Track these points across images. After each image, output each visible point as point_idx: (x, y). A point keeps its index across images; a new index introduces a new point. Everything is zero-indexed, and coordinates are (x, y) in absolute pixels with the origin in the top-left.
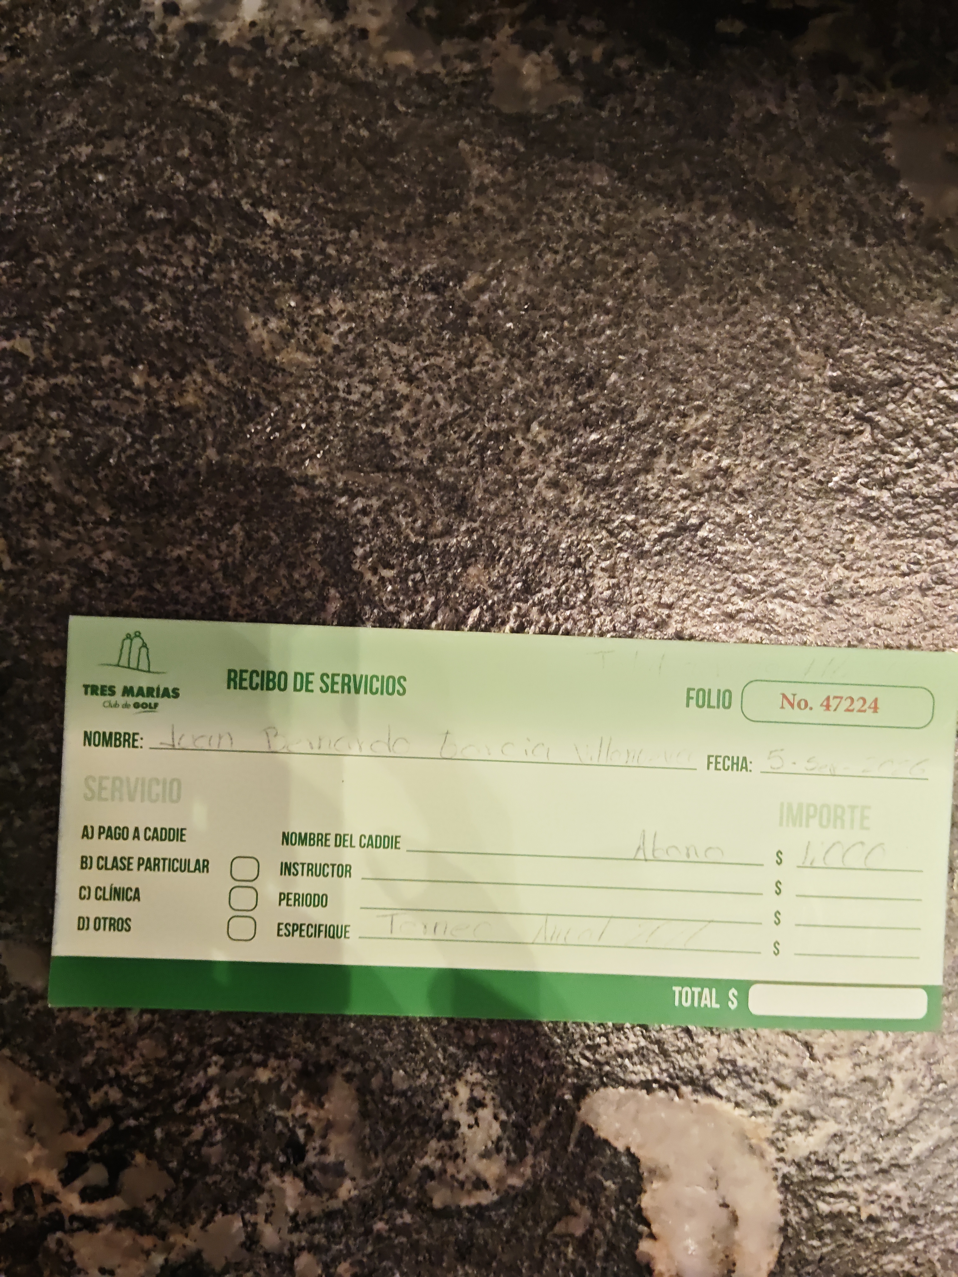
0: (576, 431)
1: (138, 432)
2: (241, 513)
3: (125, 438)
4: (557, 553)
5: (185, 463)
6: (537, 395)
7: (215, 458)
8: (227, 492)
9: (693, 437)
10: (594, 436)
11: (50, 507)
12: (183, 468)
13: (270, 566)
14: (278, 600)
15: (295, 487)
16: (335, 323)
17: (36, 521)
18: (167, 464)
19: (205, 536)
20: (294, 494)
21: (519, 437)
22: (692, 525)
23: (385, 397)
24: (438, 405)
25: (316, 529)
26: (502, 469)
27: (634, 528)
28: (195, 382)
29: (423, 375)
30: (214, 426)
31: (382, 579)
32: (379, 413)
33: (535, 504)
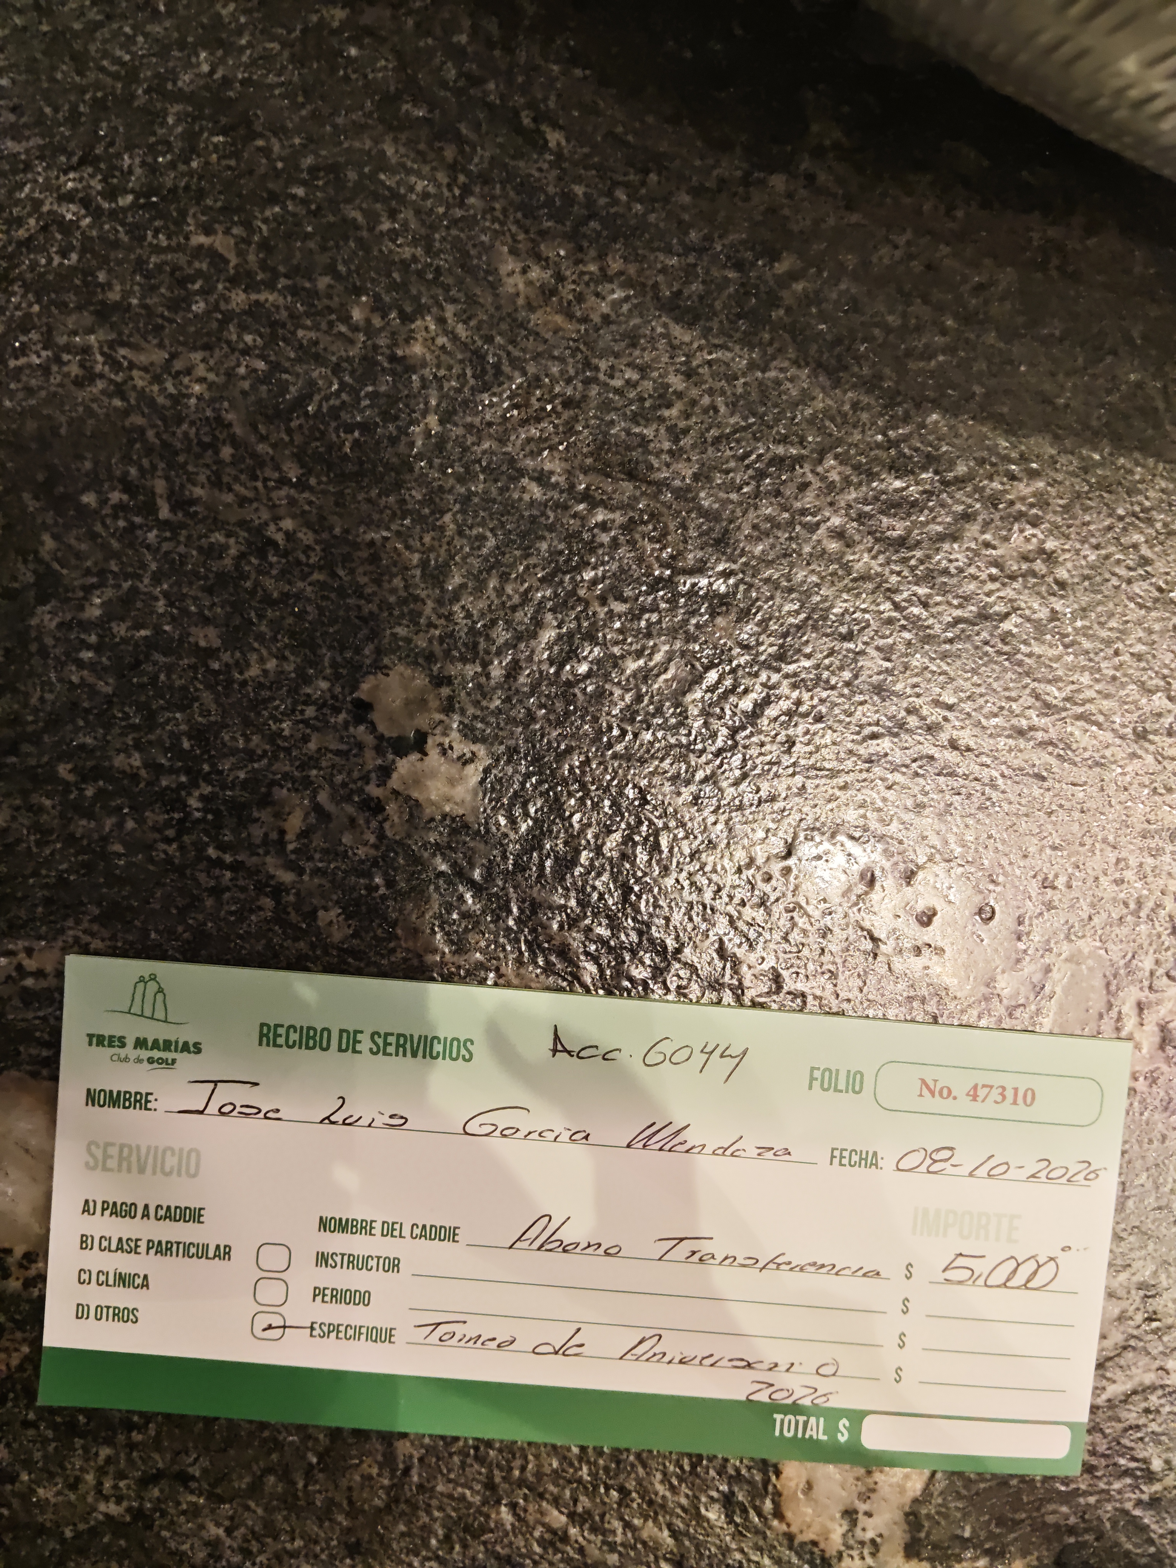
0: (877, 474)
1: (347, 379)
2: (455, 501)
3: (331, 384)
4: (825, 618)
5: (398, 428)
6: (839, 420)
7: (435, 429)
8: (444, 473)
9: (1019, 506)
10: (898, 484)
11: (227, 452)
12: (395, 433)
13: (480, 572)
14: (482, 615)
15: (525, 481)
16: (609, 286)
17: (207, 466)
18: (376, 425)
19: (407, 522)
20: (524, 490)
21: (807, 468)
22: (997, 614)
23: (655, 389)
24: (716, 410)
25: (544, 538)
26: (780, 505)
27: (925, 605)
28: (426, 329)
29: (705, 370)
30: (441, 387)
31: (611, 614)
32: (643, 408)
33: (811, 555)
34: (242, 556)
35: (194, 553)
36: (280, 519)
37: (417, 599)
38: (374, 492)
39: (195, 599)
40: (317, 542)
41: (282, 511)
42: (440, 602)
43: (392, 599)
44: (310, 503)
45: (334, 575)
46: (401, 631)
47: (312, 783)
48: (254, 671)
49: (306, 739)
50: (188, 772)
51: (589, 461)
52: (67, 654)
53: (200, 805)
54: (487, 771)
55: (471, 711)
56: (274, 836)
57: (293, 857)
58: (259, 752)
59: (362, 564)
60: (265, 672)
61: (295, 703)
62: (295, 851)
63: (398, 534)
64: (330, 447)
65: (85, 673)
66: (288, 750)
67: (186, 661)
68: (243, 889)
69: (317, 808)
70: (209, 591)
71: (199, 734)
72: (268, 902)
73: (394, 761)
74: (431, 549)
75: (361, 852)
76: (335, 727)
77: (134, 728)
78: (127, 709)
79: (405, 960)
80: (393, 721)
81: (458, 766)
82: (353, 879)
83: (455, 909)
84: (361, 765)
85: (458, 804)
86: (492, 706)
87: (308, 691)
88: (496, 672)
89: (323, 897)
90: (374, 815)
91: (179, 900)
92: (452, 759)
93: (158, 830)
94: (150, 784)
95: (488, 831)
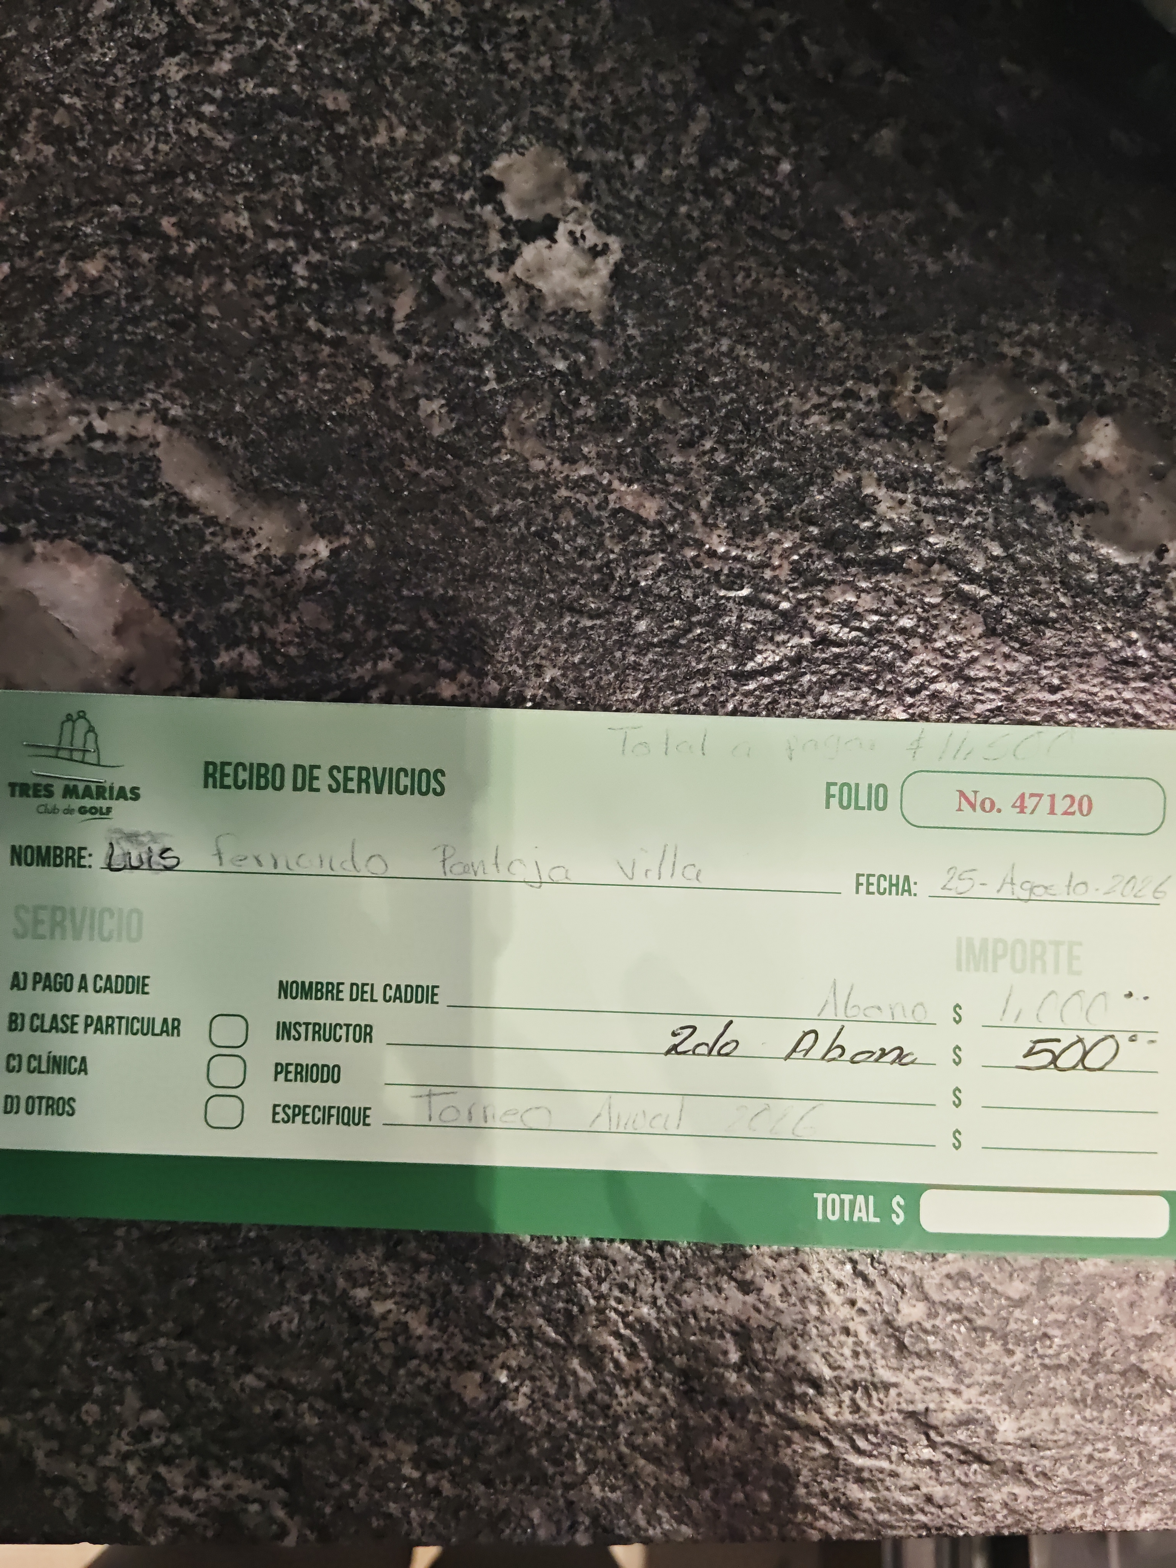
34: (384, 23)
35: (335, 16)
37: (563, 79)
39: (330, 61)
42: (588, 85)
45: (477, 48)
46: (542, 110)
47: (429, 260)
48: (381, 139)
49: (428, 214)
50: (296, 236)
52: (188, 106)
53: (306, 274)
54: (618, 266)
55: (610, 200)
56: (381, 314)
57: (399, 338)
58: (375, 223)
59: (509, 40)
60: (393, 140)
61: (420, 175)
62: (402, 332)
63: (551, 14)
65: (204, 126)
66: (407, 225)
67: (311, 123)
68: (341, 368)
69: (430, 288)
70: (345, 54)
71: (314, 199)
72: (366, 385)
73: (519, 246)
74: (585, 32)
75: (475, 341)
76: (460, 205)
77: (248, 186)
78: (242, 166)
79: (508, 463)
80: (522, 203)
81: (589, 257)
82: (462, 369)
83: (570, 413)
84: (484, 247)
85: (583, 298)
86: (632, 197)
87: (437, 163)
88: (640, 162)
89: (426, 385)
90: (493, 302)
91: (271, 374)
92: (583, 250)
93: (257, 294)
94: (256, 246)
95: (614, 332)
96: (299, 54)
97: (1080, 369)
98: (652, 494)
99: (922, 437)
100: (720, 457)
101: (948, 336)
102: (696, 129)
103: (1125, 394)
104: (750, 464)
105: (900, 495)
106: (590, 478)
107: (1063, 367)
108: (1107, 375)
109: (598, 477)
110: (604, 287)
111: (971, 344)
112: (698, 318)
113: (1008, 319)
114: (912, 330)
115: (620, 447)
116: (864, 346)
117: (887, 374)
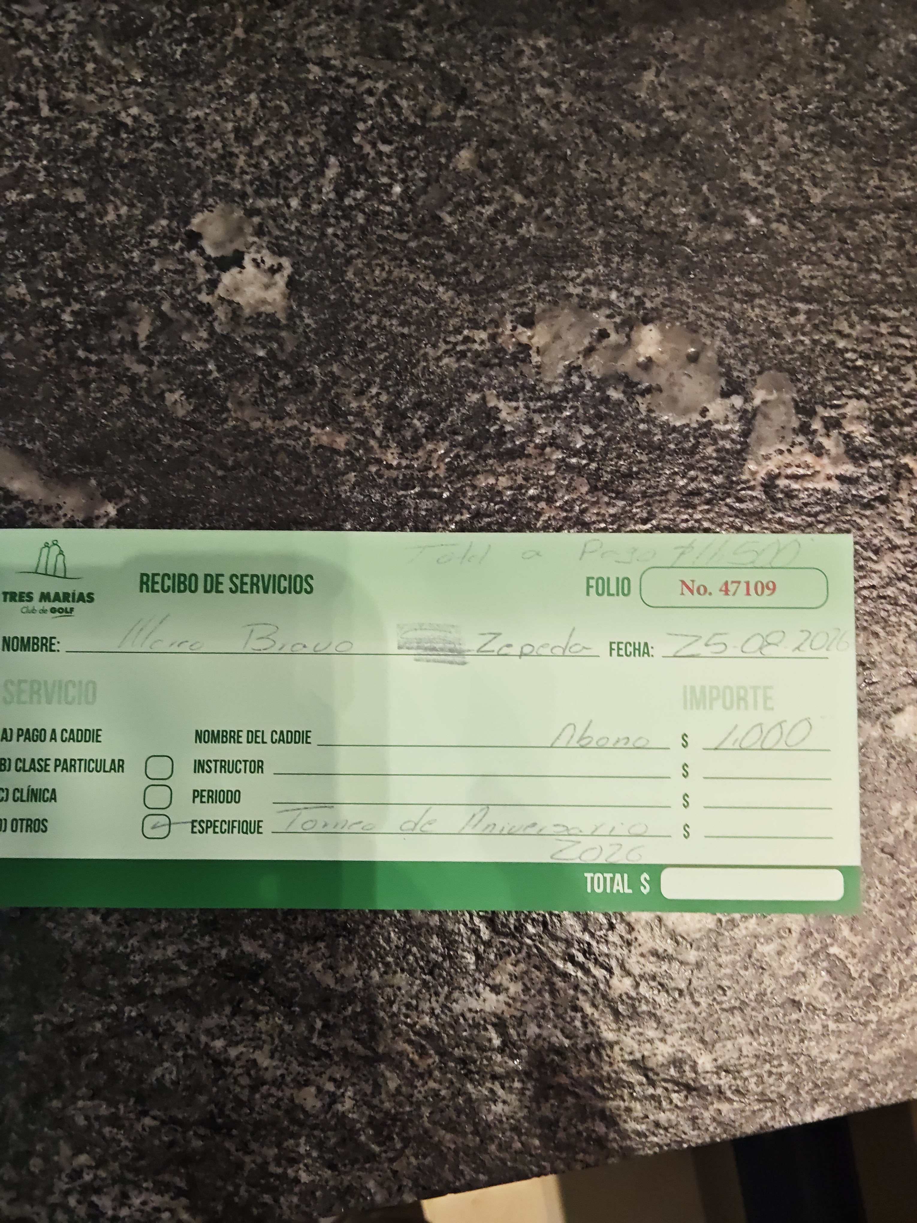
34: (101, 136)
35: (66, 137)
36: (129, 107)
38: (197, 84)
39: (68, 168)
40: (157, 121)
41: (129, 103)
42: (249, 155)
43: (214, 156)
44: (151, 95)
45: (169, 143)
46: (220, 178)
47: (157, 295)
48: (111, 217)
49: (151, 263)
50: (61, 294)
51: (357, 48)
53: (72, 319)
54: (291, 278)
55: (278, 233)
56: (129, 338)
57: (144, 353)
58: (116, 275)
59: (190, 133)
60: (119, 216)
61: (142, 238)
62: (146, 348)
63: (216, 110)
64: (165, 56)
66: (137, 273)
67: (60, 214)
68: (105, 381)
69: (161, 315)
70: (76, 162)
71: (68, 266)
72: (125, 390)
73: (219, 275)
75: (198, 346)
76: (173, 254)
77: (22, 265)
78: (16, 252)
79: (235, 427)
80: (217, 245)
81: (269, 274)
82: (192, 367)
83: (273, 385)
84: (194, 280)
85: (270, 304)
86: (293, 228)
87: (152, 227)
88: (294, 203)
89: (169, 382)
90: (206, 317)
91: (56, 392)
92: (265, 271)
93: (40, 340)
94: (33, 306)
95: (295, 323)
96: (45, 168)
97: (627, 295)
98: (340, 432)
99: (523, 361)
100: (384, 398)
101: (529, 288)
102: (331, 173)
103: (660, 307)
104: (406, 399)
105: (514, 404)
106: (295, 428)
107: (614, 295)
108: (645, 295)
109: (299, 426)
110: (284, 295)
111: (547, 291)
112: (352, 303)
113: (570, 269)
114: (503, 287)
115: (311, 403)
116: (472, 305)
117: (492, 321)
